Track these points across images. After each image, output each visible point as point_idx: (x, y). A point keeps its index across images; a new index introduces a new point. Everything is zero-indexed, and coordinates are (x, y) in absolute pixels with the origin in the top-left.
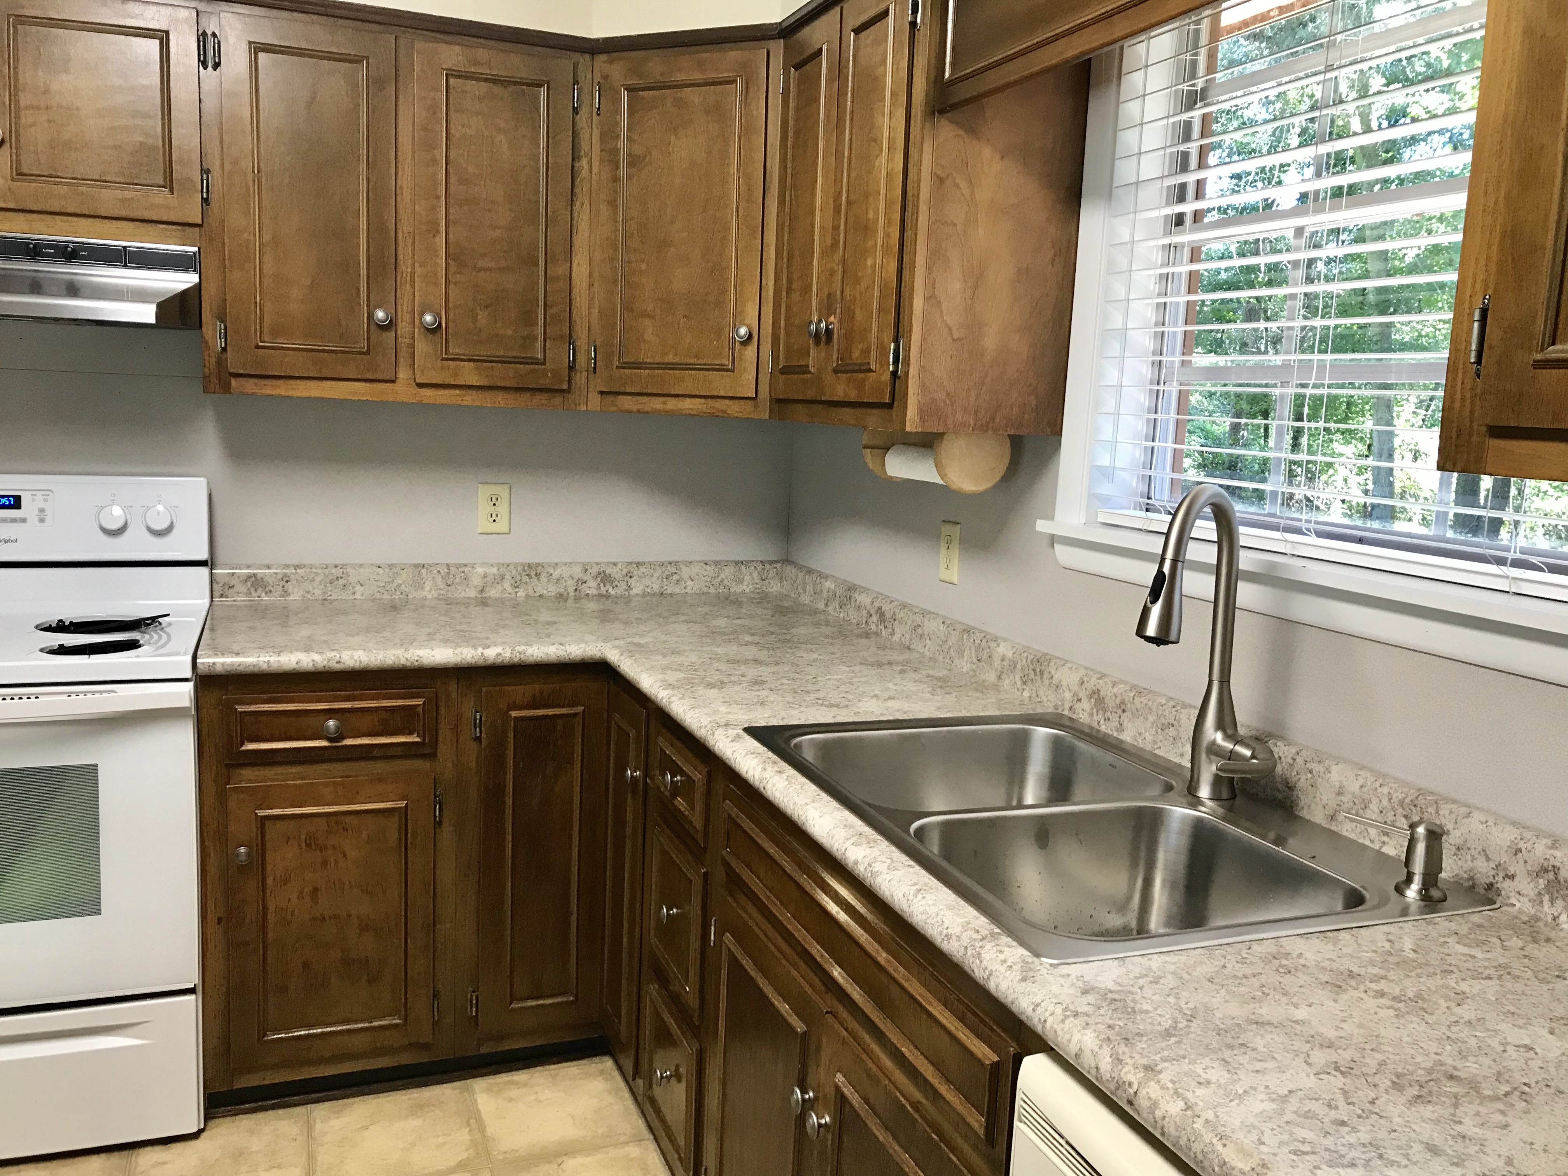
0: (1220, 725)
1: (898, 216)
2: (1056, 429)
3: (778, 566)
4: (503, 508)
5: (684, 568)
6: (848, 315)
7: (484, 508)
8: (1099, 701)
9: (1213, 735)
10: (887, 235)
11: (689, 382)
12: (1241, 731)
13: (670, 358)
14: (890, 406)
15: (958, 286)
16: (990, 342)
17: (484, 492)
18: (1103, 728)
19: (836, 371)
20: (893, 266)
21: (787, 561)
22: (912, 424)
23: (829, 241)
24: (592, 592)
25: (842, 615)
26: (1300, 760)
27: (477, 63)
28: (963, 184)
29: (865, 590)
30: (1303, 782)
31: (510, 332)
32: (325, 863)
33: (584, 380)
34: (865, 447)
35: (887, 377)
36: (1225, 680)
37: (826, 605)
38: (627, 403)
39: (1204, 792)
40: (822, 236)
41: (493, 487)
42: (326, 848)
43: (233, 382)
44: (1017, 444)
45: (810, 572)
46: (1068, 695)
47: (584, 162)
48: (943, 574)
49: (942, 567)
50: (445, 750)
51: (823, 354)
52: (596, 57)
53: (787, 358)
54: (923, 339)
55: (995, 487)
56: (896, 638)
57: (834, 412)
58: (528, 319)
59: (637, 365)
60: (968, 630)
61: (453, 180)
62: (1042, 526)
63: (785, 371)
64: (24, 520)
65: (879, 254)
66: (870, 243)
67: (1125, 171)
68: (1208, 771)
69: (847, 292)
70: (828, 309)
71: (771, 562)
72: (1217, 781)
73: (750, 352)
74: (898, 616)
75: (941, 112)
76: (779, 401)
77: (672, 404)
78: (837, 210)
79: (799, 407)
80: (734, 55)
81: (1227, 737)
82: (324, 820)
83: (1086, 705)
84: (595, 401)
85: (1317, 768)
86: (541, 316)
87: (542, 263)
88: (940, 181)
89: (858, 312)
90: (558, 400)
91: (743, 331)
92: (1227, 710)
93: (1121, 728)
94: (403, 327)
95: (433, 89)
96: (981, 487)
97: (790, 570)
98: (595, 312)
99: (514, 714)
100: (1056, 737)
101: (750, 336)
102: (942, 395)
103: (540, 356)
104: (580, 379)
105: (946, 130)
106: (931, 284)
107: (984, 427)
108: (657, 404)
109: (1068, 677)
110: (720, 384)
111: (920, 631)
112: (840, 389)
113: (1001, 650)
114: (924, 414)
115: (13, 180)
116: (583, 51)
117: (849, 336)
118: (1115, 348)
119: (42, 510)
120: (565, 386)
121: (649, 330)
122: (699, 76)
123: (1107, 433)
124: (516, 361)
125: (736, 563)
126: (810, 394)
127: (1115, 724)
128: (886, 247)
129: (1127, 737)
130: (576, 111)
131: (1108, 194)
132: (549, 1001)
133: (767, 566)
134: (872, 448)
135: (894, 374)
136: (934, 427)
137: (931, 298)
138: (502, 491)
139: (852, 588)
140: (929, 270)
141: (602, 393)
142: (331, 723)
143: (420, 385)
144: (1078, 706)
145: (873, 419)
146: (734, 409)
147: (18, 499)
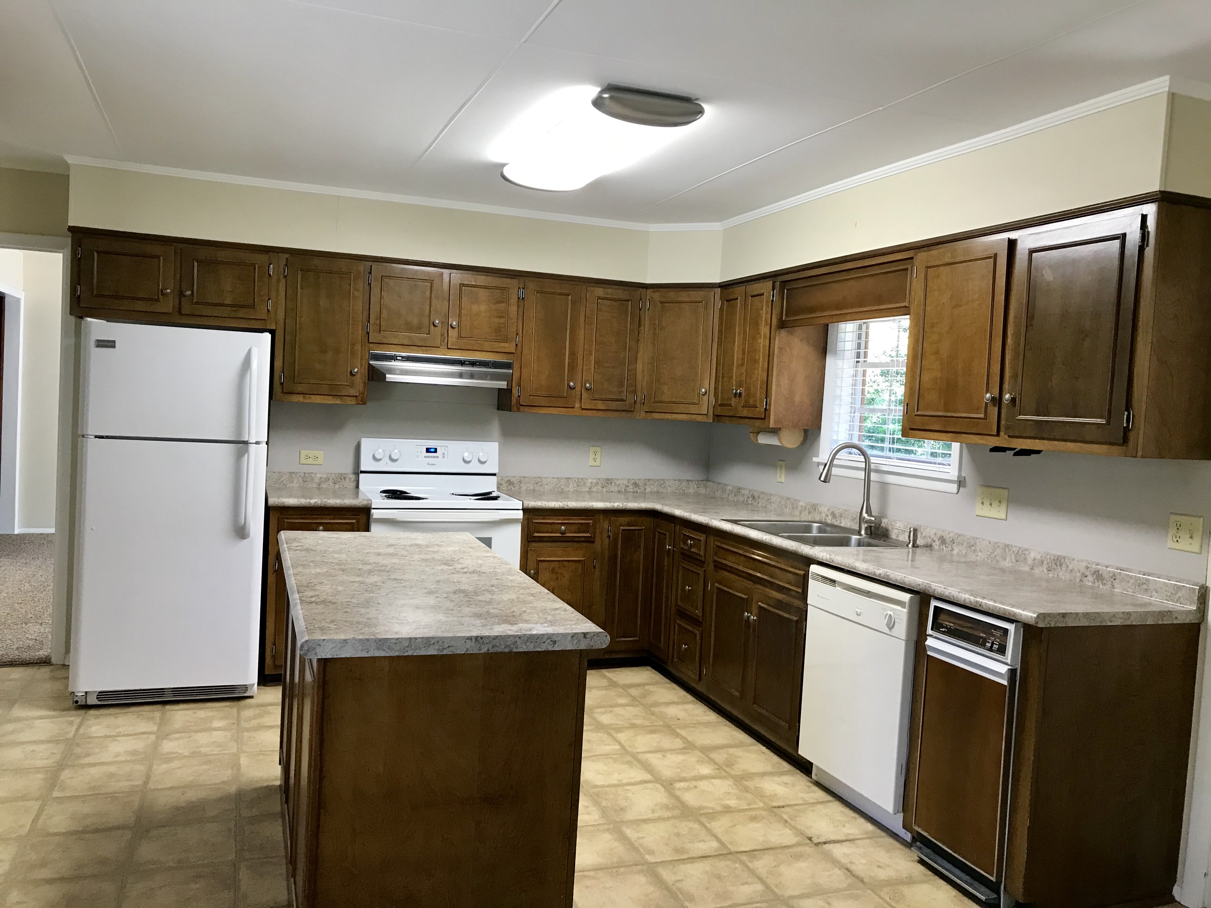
0: (867, 513)
1: (767, 359)
2: (819, 428)
3: (704, 482)
4: (598, 456)
5: (667, 482)
6: (748, 389)
7: (592, 456)
8: (834, 516)
9: (865, 515)
10: (763, 364)
11: (681, 408)
12: (873, 514)
13: (674, 400)
14: (764, 419)
15: (787, 381)
16: (797, 399)
17: (592, 449)
18: (835, 524)
19: (743, 407)
20: (765, 375)
21: (707, 480)
22: (772, 425)
23: (740, 362)
24: (631, 490)
25: (735, 499)
26: (889, 522)
27: (607, 294)
28: (788, 350)
29: (744, 489)
30: (890, 528)
31: (614, 390)
32: (557, 579)
33: (639, 407)
34: (751, 433)
35: (763, 410)
36: (868, 500)
37: (728, 496)
38: (656, 416)
39: (863, 532)
40: (737, 361)
41: (595, 448)
42: (558, 573)
43: (521, 408)
44: (806, 431)
45: (719, 484)
46: (824, 515)
47: (642, 328)
48: (779, 480)
49: (778, 476)
50: (598, 540)
51: (737, 401)
52: (648, 290)
53: (722, 400)
54: (776, 398)
55: (799, 446)
56: (760, 505)
57: (742, 421)
58: (621, 385)
59: (661, 402)
60: (788, 499)
61: (598, 335)
62: (815, 459)
63: (721, 405)
64: (438, 457)
65: (760, 370)
66: (757, 366)
67: (840, 346)
68: (864, 526)
69: (748, 381)
70: (740, 385)
71: (701, 481)
72: (866, 529)
73: (706, 397)
74: (761, 497)
75: (782, 328)
76: (718, 416)
77: (674, 416)
78: (744, 353)
79: (727, 418)
80: (702, 293)
81: (868, 516)
82: (558, 563)
83: (830, 517)
84: (643, 413)
85: (893, 523)
86: (626, 384)
87: (627, 365)
88: (781, 349)
89: (752, 388)
90: (629, 415)
91: (703, 390)
92: (869, 509)
93: (841, 522)
94: (578, 388)
95: (593, 303)
96: (795, 446)
97: (709, 484)
98: (645, 382)
99: (622, 528)
100: (820, 526)
101: (706, 392)
102: (781, 416)
103: (625, 398)
104: (638, 406)
105: (783, 333)
106: (778, 381)
107: (795, 426)
108: (668, 416)
109: (824, 509)
110: (693, 409)
111: (770, 501)
112: (745, 413)
113: (801, 504)
114: (776, 422)
115: (458, 339)
116: (643, 288)
117: (748, 395)
118: (838, 402)
119: (444, 454)
120: (633, 410)
121: (665, 388)
122: (688, 299)
123: (836, 429)
124: (617, 400)
125: (688, 480)
126: (731, 414)
127: (839, 522)
128: (763, 368)
129: (842, 525)
130: (640, 310)
131: (835, 353)
132: (630, 639)
133: (700, 482)
134: (753, 433)
135: (766, 409)
136: (778, 426)
137: (778, 385)
138: (598, 449)
139: (739, 489)
140: (777, 376)
141: (646, 412)
142: (563, 527)
143: (583, 409)
144: (827, 518)
145: (758, 423)
146: (699, 418)
147: (436, 449)
